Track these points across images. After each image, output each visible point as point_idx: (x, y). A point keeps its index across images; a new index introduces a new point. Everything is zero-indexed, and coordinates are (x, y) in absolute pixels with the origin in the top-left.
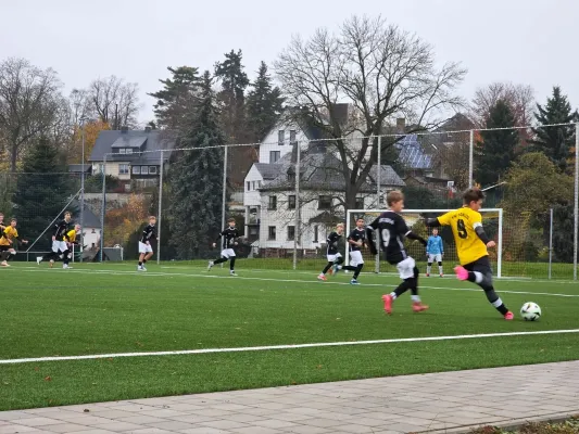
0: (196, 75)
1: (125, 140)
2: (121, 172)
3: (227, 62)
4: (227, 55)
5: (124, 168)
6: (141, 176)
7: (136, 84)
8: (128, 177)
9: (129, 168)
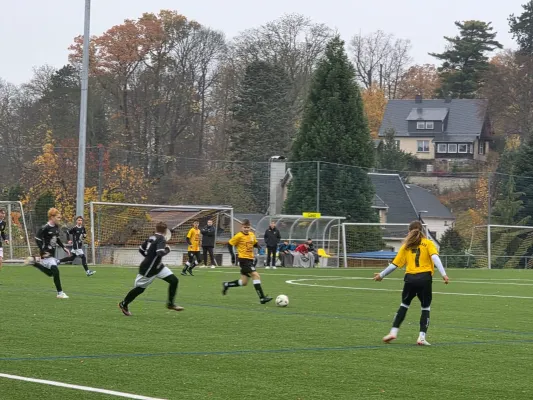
0: (489, 32)
1: (420, 111)
2: (420, 149)
3: (525, 15)
4: (525, 7)
5: (423, 145)
6: (448, 155)
7: (408, 41)
8: (431, 155)
9: (431, 145)
